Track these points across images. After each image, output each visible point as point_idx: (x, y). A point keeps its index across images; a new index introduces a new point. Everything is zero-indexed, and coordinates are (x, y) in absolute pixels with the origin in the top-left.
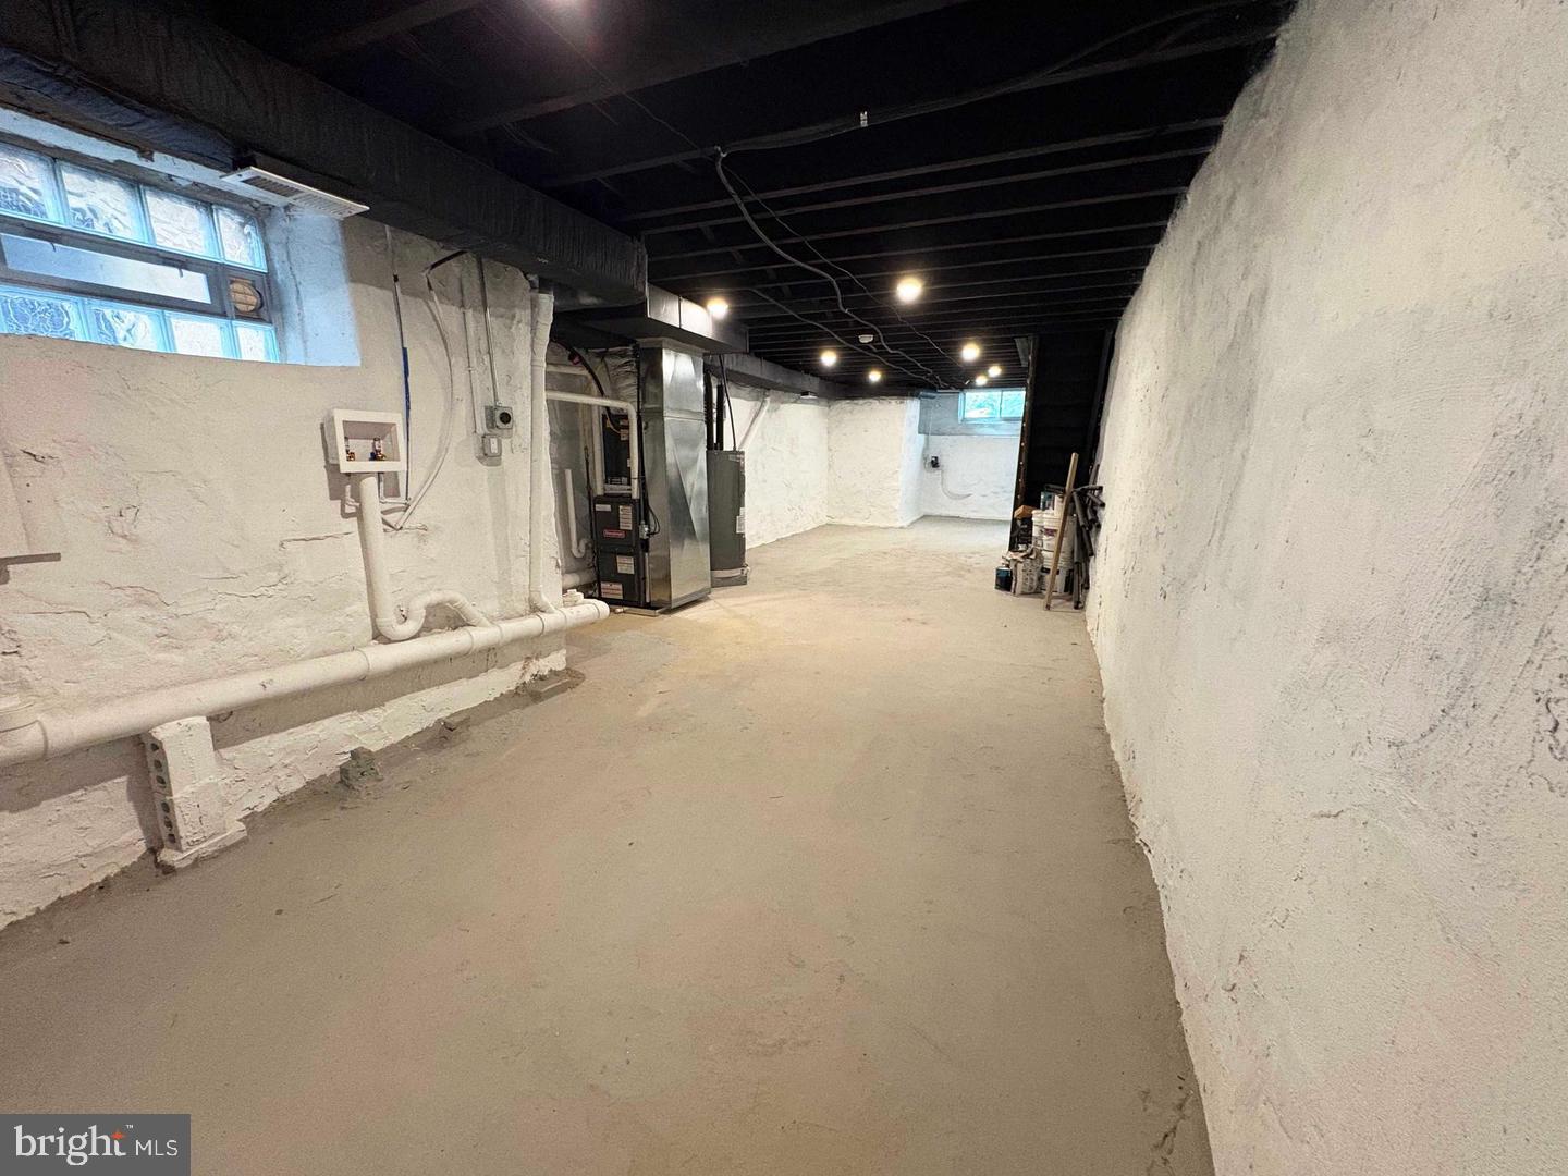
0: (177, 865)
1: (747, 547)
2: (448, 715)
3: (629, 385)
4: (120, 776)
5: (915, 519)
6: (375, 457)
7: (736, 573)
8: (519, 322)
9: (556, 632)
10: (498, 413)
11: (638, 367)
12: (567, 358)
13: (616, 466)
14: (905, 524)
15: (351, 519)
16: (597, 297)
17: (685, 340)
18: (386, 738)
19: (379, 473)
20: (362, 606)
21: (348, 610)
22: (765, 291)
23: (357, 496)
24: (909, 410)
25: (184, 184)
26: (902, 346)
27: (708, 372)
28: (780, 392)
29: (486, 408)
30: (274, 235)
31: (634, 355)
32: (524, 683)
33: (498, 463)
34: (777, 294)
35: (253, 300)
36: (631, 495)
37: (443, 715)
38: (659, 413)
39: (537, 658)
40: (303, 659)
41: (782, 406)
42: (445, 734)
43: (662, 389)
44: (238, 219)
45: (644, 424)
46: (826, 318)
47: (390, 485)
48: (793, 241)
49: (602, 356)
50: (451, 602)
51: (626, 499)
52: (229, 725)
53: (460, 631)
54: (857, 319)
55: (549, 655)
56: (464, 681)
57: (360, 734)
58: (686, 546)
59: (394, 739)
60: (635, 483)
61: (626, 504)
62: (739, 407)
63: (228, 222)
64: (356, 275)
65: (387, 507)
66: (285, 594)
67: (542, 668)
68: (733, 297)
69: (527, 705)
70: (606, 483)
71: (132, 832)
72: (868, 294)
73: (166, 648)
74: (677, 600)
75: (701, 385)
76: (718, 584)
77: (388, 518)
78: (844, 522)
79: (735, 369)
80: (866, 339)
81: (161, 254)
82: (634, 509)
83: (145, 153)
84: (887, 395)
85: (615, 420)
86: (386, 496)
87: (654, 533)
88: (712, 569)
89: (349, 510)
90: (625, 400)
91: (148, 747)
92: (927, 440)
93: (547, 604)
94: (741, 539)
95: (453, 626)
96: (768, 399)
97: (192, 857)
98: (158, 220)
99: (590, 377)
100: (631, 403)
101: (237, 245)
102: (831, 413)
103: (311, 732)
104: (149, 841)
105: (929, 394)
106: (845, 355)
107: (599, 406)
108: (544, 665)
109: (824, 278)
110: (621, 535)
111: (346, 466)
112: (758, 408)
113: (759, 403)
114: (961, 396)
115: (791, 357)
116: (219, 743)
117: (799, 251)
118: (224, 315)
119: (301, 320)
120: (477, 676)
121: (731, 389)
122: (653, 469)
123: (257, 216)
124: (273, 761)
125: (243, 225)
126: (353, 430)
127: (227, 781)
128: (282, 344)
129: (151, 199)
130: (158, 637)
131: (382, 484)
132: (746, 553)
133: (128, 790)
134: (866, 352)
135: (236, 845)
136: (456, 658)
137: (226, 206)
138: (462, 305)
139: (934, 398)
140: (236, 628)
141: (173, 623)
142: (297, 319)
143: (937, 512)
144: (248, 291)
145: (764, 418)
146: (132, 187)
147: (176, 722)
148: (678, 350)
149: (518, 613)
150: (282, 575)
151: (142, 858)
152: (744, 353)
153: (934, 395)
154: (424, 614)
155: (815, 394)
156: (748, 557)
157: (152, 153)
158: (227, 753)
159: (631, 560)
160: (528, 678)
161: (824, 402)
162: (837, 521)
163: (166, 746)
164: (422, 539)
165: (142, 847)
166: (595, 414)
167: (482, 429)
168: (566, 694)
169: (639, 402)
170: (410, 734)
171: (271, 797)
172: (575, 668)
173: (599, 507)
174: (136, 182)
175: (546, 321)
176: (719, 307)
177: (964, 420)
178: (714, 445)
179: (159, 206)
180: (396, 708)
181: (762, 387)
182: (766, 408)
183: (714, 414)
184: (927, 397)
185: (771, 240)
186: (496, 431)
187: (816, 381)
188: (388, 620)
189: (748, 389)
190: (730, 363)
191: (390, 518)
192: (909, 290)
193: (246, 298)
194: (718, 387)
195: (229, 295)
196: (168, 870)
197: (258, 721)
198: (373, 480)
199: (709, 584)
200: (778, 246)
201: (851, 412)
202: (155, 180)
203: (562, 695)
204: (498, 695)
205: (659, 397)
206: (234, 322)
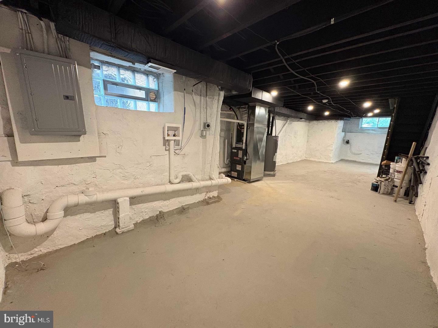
0: (119, 233)
1: (276, 165)
2: (184, 205)
3: (245, 116)
4: (111, 208)
5: (338, 160)
6: (174, 136)
7: (272, 173)
8: (215, 100)
9: (215, 186)
10: (206, 125)
11: (248, 111)
12: (229, 109)
13: (239, 139)
14: (333, 162)
15: (167, 151)
16: (237, 92)
17: (263, 103)
18: (169, 209)
19: (175, 140)
20: (167, 174)
21: (164, 174)
22: (291, 87)
23: (169, 145)
24: (340, 124)
25: (143, 70)
26: (339, 103)
27: (269, 112)
28: (293, 118)
29: (204, 123)
30: (160, 81)
31: (248, 108)
32: (205, 199)
33: (205, 138)
34: (294, 88)
35: (154, 97)
36: (242, 148)
37: (184, 204)
38: (253, 124)
39: (210, 192)
40: (153, 186)
41: (293, 122)
42: (183, 210)
43: (255, 118)
44: (153, 77)
45: (248, 128)
46: (311, 95)
47: (177, 143)
48: (301, 70)
49: (239, 108)
50: (189, 175)
51: (241, 149)
52: (134, 200)
53: (190, 183)
54: (322, 94)
55: (213, 191)
56: (190, 196)
57: (163, 206)
58: (257, 164)
59: (171, 209)
60: (244, 144)
61: (241, 150)
62: (279, 123)
63: (151, 78)
64: (175, 90)
65: (175, 149)
66: (150, 169)
67: (210, 195)
68: (280, 90)
69: (205, 205)
70: (236, 144)
71: (112, 222)
72: (327, 86)
73: (124, 179)
74: (252, 179)
75: (267, 116)
76: (265, 175)
77: (176, 151)
78: (311, 159)
79: (279, 111)
80: (325, 101)
81: (137, 87)
82: (243, 152)
83: (134, 64)
84: (331, 119)
85: (240, 126)
86: (176, 145)
87: (248, 159)
88: (264, 171)
89: (167, 149)
90: (243, 121)
91: (117, 203)
92: (345, 135)
93: (214, 178)
94: (274, 163)
95: (189, 181)
96: (289, 120)
97: (122, 231)
98: (137, 79)
99: (235, 114)
100: (246, 121)
101: (152, 84)
102: (310, 125)
103: (152, 204)
104: (115, 225)
105: (348, 119)
106: (317, 106)
107: (236, 122)
108: (211, 195)
109: (311, 81)
110: (239, 159)
111: (167, 138)
112: (285, 123)
113: (285, 122)
114: (361, 119)
115: (297, 108)
116: (131, 204)
117: (302, 73)
118: (148, 101)
119: (163, 101)
120: (193, 195)
121: (277, 117)
122: (250, 141)
123: (157, 76)
124: (143, 210)
125: (154, 79)
126: (170, 129)
127: (133, 213)
128: (159, 107)
129: (136, 74)
130: (123, 177)
131: (175, 143)
132: (276, 167)
133: (113, 212)
134: (325, 105)
135: (131, 230)
136: (188, 190)
137: (151, 75)
138: (201, 96)
139: (350, 120)
140: (139, 176)
141: (126, 174)
142: (162, 101)
143: (346, 159)
144: (154, 94)
145: (287, 126)
146: (133, 72)
147: (122, 198)
148: (261, 106)
149: (206, 179)
150: (150, 164)
151: (113, 229)
152: (281, 107)
153: (349, 119)
154: (181, 177)
155: (305, 119)
156: (276, 168)
157: (135, 63)
158: (134, 207)
159: (240, 166)
160: (206, 198)
161: (308, 121)
162: (308, 159)
163: (120, 204)
164: (184, 157)
165: (113, 226)
166: (235, 124)
167: (202, 128)
168: (216, 204)
169: (248, 121)
170: (175, 208)
171: (141, 219)
172: (220, 196)
173: (233, 150)
174: (134, 71)
175: (222, 99)
176: (275, 93)
177: (361, 127)
178: (269, 134)
179: (138, 76)
180: (172, 201)
181: (286, 117)
182: (288, 123)
183: (270, 124)
184: (346, 120)
185: (293, 70)
186: (205, 129)
187: (306, 115)
188: (172, 178)
189: (282, 117)
190: (277, 109)
191: (177, 151)
192: (344, 83)
193: (153, 96)
194: (272, 117)
195: (149, 96)
196: (117, 233)
197: (141, 200)
198: (173, 141)
199: (262, 175)
200: (295, 72)
201: (317, 125)
202: (137, 70)
203: (215, 204)
204: (198, 201)
205: (254, 120)
206: (150, 102)
